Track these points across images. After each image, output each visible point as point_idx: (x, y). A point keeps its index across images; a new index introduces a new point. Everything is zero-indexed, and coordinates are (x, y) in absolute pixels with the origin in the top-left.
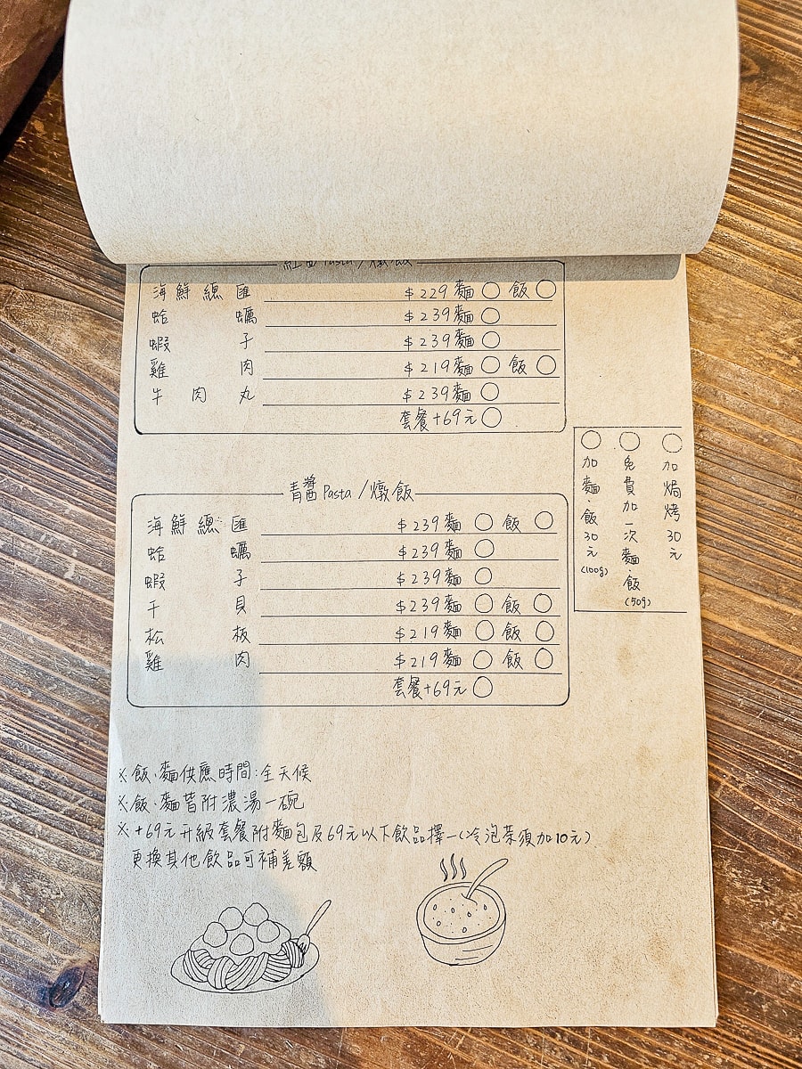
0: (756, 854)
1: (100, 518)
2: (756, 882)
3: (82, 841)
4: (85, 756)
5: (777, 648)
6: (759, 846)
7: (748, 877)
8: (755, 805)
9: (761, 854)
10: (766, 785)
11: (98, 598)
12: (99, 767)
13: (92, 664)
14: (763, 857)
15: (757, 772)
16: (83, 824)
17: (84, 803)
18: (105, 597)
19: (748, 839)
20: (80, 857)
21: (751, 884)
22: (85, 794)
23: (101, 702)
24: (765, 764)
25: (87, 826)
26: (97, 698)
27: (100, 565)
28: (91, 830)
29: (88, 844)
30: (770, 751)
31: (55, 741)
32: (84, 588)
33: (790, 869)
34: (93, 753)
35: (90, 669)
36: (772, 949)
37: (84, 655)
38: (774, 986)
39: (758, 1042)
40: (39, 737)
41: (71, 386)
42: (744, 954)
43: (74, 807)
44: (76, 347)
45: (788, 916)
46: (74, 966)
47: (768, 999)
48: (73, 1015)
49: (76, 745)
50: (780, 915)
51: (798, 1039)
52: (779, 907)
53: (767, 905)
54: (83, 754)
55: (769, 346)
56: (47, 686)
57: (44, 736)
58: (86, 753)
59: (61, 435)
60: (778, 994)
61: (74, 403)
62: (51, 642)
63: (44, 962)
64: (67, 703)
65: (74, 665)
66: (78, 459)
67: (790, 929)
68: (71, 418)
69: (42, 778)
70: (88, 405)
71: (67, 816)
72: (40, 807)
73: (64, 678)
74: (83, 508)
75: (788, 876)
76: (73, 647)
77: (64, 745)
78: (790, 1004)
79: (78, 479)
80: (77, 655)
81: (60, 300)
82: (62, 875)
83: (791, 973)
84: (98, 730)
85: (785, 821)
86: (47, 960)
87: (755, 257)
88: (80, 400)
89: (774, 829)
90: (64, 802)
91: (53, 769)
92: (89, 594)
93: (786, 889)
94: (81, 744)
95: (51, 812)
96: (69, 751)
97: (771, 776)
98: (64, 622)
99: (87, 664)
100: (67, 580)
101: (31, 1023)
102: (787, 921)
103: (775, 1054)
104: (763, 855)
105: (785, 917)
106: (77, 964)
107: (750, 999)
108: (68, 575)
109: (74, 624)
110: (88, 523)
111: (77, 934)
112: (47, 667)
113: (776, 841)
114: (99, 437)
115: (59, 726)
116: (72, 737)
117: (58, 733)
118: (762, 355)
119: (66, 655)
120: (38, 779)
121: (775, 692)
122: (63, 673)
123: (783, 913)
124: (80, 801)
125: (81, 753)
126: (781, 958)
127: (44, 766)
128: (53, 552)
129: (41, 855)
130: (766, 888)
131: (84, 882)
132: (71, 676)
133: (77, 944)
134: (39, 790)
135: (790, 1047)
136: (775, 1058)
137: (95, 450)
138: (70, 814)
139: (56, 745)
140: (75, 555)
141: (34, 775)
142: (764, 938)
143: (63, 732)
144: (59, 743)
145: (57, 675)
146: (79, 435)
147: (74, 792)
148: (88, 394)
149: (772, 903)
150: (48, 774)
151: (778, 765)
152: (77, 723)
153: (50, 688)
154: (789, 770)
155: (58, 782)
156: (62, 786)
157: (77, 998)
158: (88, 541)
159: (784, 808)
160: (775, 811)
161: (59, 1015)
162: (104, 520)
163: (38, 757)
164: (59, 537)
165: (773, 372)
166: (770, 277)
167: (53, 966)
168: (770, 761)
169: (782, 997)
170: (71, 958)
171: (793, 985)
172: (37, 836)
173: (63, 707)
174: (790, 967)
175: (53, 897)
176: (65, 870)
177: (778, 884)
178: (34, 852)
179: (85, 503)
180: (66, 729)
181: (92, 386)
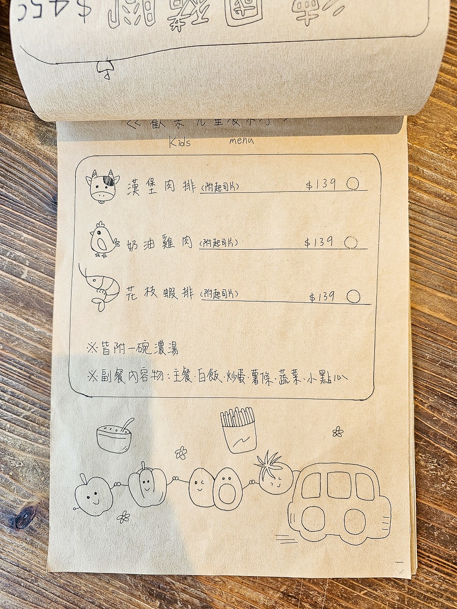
0: (434, 445)
1: (42, 242)
2: (433, 462)
3: (34, 433)
4: (35, 384)
5: (451, 324)
6: (436, 440)
7: (428, 458)
8: (434, 416)
9: (437, 445)
10: (441, 405)
11: (42, 290)
12: (43, 390)
13: (39, 330)
14: (437, 447)
15: (436, 397)
16: (34, 424)
17: (34, 411)
18: (46, 290)
19: (429, 437)
20: (33, 443)
21: (430, 463)
22: (35, 406)
23: (44, 352)
24: (440, 392)
25: (36, 425)
26: (42, 349)
27: (43, 270)
28: (39, 427)
29: (37, 435)
30: (444, 385)
31: (17, 375)
32: (33, 284)
33: (454, 454)
34: (39, 382)
35: (37, 333)
36: (442, 500)
37: (34, 324)
38: (442, 521)
39: (431, 553)
40: (7, 372)
41: (24, 161)
42: (425, 503)
43: (28, 413)
44: (27, 137)
45: (452, 481)
46: (30, 506)
47: (438, 529)
48: (30, 534)
49: (29, 377)
50: (446, 481)
51: (455, 552)
52: (446, 476)
53: (439, 474)
54: (33, 383)
55: (451, 140)
56: (12, 343)
57: (10, 372)
58: (36, 382)
59: (18, 192)
60: (444, 526)
61: (26, 172)
62: (14, 316)
63: (12, 503)
64: (23, 352)
65: (27, 330)
66: (29, 206)
67: (452, 489)
68: (24, 181)
69: (9, 396)
70: (35, 173)
71: (25, 418)
72: (9, 413)
73: (22, 338)
74: (32, 236)
75: (452, 458)
76: (27, 320)
77: (22, 378)
78: (451, 532)
79: (29, 218)
80: (29, 324)
81: (17, 109)
82: (23, 453)
83: (452, 514)
84: (43, 368)
85: (452, 426)
86: (14, 502)
87: (444, 85)
88: (30, 170)
89: (445, 430)
90: (22, 411)
91: (16, 391)
92: (36, 288)
93: (451, 466)
94: (32, 377)
95: (15, 416)
96: (25, 381)
97: (444, 400)
98: (21, 304)
99: (36, 330)
100: (23, 279)
101: (5, 538)
102: (451, 484)
103: (441, 560)
104: (438, 446)
105: (450, 482)
106: (31, 505)
107: (427, 528)
108: (23, 277)
109: (28, 306)
110: (35, 245)
111: (32, 487)
112: (12, 331)
113: (446, 437)
114: (41, 193)
115: (19, 366)
116: (27, 372)
117: (19, 370)
118: (447, 146)
119: (23, 324)
120: (7, 397)
121: (449, 350)
122: (21, 335)
123: (448, 480)
124: (32, 411)
125: (32, 382)
126: (446, 505)
127: (11, 389)
128: (14, 262)
129: (10, 441)
130: (439, 465)
131: (35, 457)
132: (26, 337)
133: (32, 493)
134: (8, 404)
135: (450, 556)
136: (441, 562)
137: (38, 201)
138: (27, 418)
139: (18, 377)
140: (28, 265)
141: (5, 395)
142: (437, 494)
143: (22, 370)
144: (19, 376)
145: (18, 336)
146: (29, 191)
147: (29, 405)
148: (34, 166)
149: (442, 473)
150: (13, 394)
151: (448, 393)
152: (30, 364)
153: (14, 344)
154: (455, 396)
155: (19, 399)
156: (22, 402)
157: (32, 524)
158: (35, 256)
159: (451, 419)
160: (446, 420)
161: (21, 533)
162: (45, 243)
163: (7, 384)
164: (18, 253)
165: (453, 156)
166: (453, 97)
167: (18, 506)
168: (445, 391)
169: (446, 527)
170: (28, 501)
171: (453, 521)
172: (7, 430)
173: (22, 355)
174: (451, 510)
175: (17, 466)
176: (24, 450)
177: (446, 463)
178: (5, 439)
179: (33, 233)
180: (24, 368)
181: (37, 161)
